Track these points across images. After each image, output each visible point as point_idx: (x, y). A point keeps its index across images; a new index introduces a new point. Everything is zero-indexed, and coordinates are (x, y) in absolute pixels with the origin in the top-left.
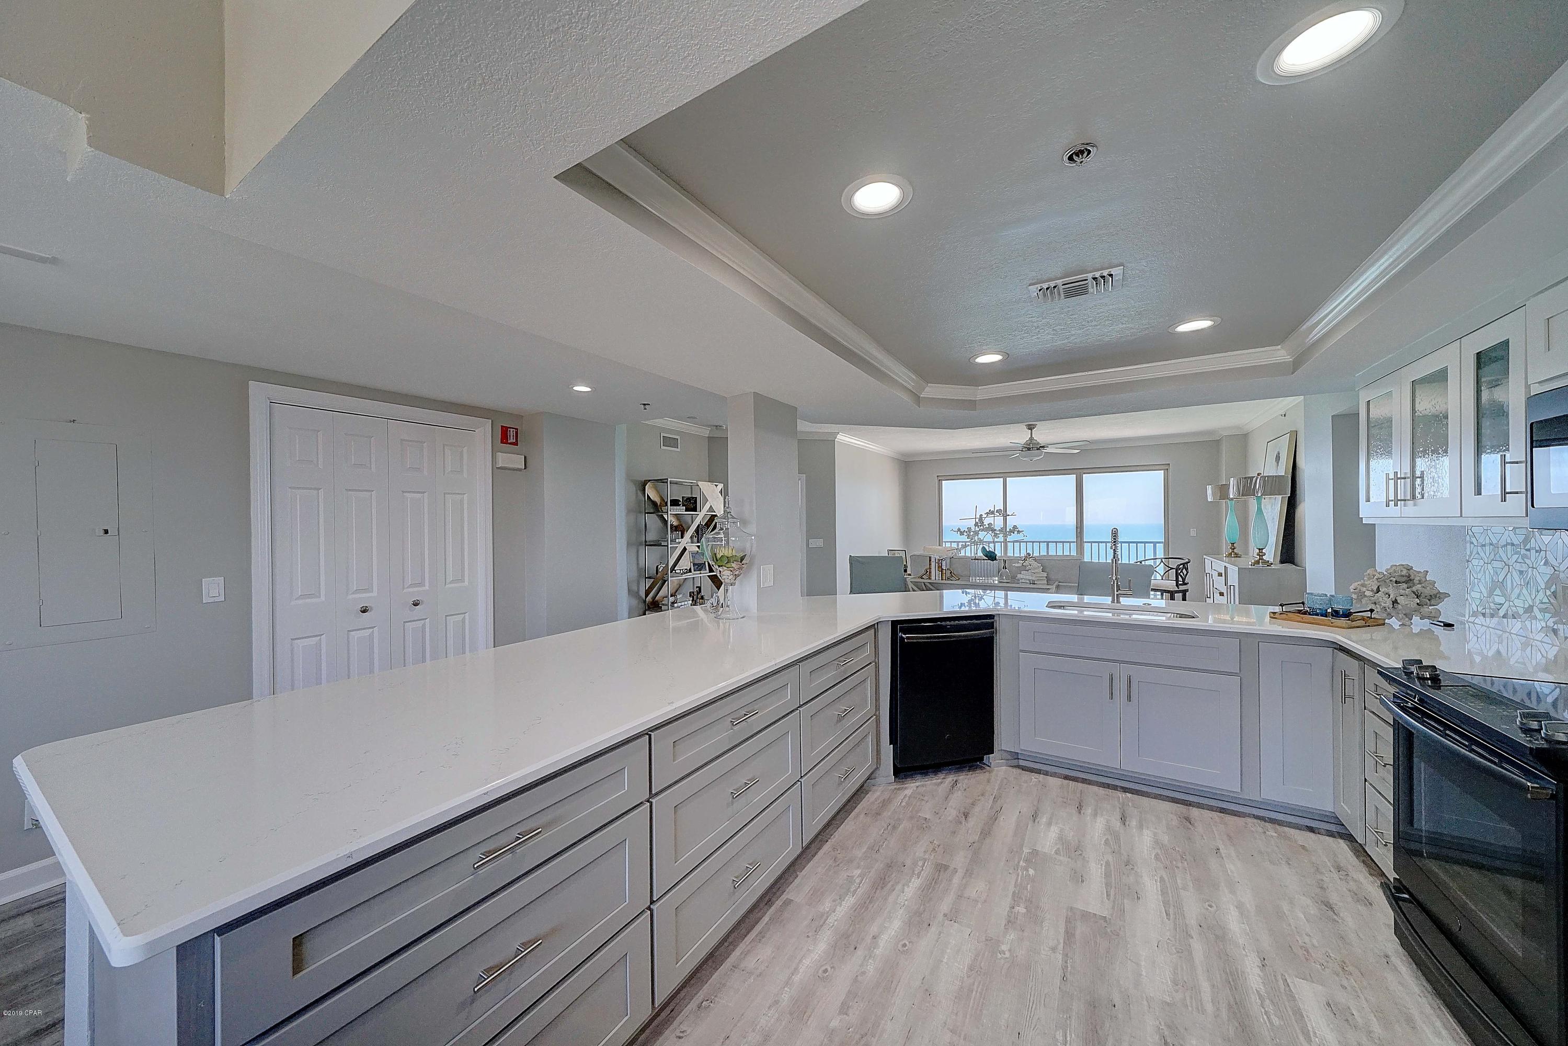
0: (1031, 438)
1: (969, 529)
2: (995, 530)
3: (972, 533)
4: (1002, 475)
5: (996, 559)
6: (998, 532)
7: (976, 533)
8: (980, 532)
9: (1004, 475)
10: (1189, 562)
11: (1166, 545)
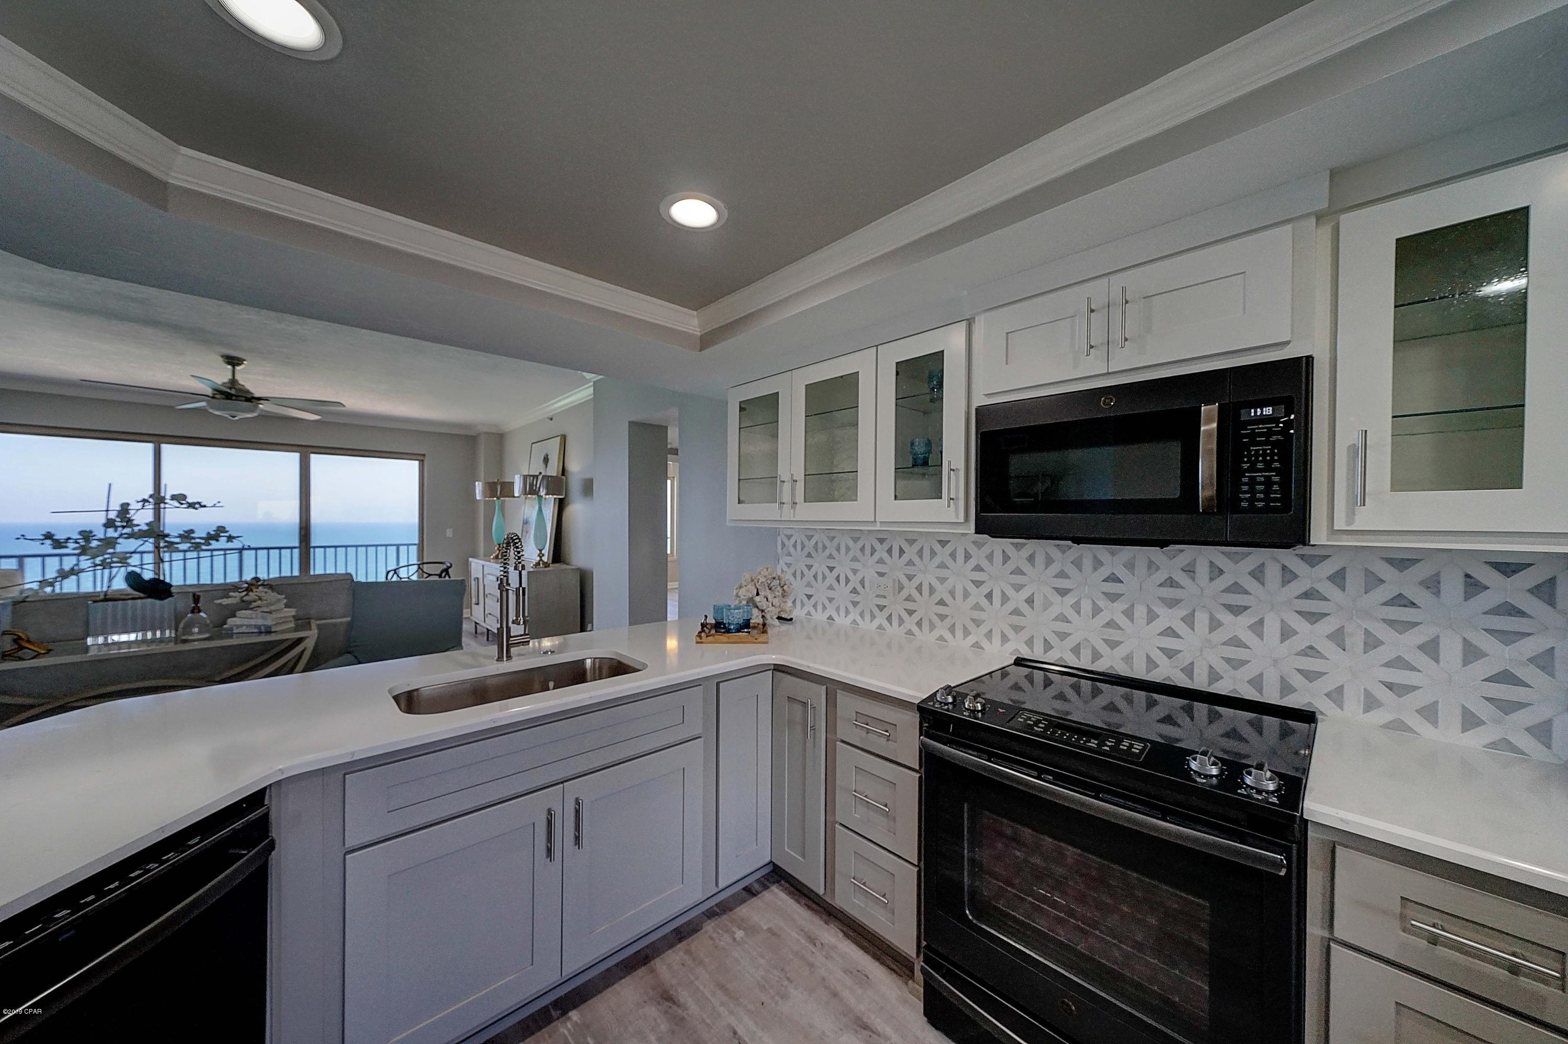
0: (233, 382)
1: (87, 535)
2: (167, 536)
3: (94, 544)
4: (154, 439)
5: (170, 594)
6: (178, 540)
7: (110, 542)
8: (120, 540)
9: (158, 439)
10: (450, 567)
11: (421, 547)
